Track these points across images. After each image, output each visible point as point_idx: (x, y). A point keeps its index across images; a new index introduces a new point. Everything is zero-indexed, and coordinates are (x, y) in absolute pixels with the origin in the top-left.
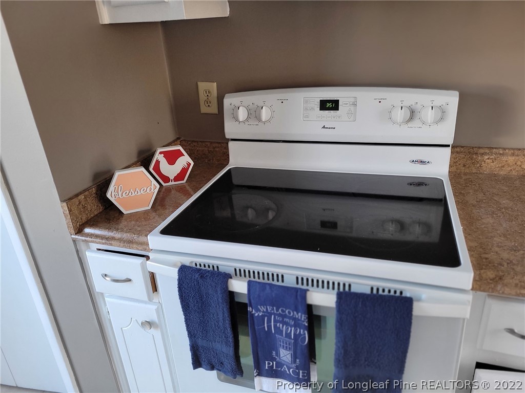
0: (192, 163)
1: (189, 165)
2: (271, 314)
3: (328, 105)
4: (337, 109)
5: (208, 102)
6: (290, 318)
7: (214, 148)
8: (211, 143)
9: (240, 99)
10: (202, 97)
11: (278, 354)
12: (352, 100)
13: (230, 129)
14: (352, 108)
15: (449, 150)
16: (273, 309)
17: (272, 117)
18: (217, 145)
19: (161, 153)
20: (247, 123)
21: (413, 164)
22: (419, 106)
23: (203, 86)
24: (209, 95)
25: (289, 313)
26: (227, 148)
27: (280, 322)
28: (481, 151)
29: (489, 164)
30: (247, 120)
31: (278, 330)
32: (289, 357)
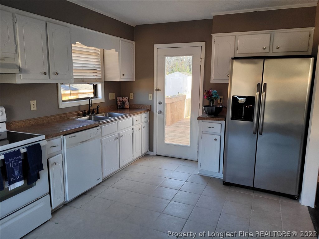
2: (12, 161)
6: (17, 159)
11: (14, 174)
15: (4, 123)
29: (13, 126)
31: (14, 165)
32: (18, 173)
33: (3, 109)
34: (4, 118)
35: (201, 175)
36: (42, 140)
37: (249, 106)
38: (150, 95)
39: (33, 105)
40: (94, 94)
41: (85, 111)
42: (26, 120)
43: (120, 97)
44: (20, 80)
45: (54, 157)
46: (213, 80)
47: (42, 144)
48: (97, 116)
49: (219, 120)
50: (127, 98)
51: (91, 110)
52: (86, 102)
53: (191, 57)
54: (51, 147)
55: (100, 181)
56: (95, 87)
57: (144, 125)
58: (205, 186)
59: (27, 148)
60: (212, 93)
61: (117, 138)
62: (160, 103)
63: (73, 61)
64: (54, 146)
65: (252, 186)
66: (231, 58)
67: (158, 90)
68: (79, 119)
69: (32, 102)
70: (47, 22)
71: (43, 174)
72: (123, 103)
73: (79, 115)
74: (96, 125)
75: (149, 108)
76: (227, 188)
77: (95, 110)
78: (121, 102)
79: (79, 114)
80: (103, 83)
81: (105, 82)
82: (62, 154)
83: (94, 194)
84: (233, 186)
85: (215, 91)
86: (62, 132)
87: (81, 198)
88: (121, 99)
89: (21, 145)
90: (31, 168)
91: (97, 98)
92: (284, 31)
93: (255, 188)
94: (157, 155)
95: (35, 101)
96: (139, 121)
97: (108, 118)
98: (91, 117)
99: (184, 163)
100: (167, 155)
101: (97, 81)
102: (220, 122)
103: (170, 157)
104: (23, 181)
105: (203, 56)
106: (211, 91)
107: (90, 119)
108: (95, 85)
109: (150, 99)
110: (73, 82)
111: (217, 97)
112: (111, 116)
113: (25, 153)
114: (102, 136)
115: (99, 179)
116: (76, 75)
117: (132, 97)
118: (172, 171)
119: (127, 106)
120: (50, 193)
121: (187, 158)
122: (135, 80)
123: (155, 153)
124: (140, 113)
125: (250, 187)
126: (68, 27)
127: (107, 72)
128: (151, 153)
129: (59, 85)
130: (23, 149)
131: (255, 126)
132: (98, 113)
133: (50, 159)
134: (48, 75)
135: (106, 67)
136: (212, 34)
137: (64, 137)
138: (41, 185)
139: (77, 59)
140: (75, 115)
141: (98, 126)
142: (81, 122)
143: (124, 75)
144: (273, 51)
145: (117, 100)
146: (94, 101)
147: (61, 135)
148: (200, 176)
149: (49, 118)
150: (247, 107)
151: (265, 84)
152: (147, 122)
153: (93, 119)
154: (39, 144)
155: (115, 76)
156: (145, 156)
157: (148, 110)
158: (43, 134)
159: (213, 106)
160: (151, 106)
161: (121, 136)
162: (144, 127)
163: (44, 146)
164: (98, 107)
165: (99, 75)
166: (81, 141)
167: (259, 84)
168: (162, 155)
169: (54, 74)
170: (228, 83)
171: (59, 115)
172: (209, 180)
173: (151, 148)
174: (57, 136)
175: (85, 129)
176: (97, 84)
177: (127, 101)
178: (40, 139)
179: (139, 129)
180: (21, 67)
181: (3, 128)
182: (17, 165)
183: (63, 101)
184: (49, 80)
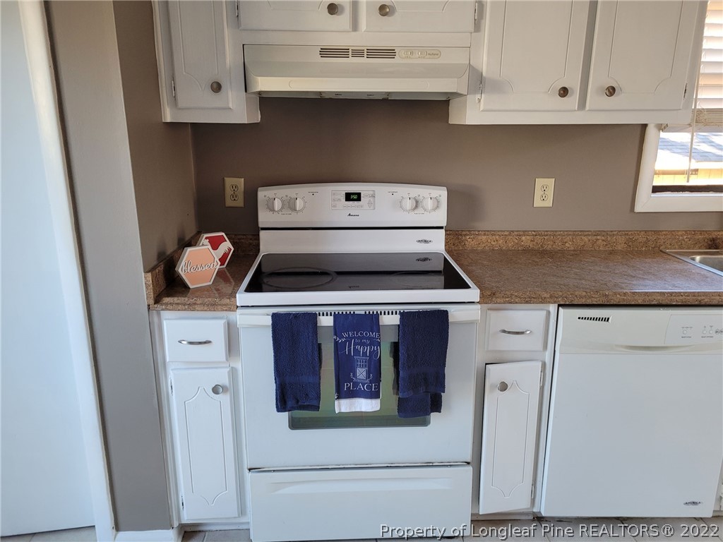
0: (233, 249)
1: (230, 250)
2: (351, 338)
3: (352, 197)
4: (360, 200)
5: (234, 196)
6: (366, 338)
7: (239, 239)
8: (236, 235)
9: (275, 191)
10: (229, 191)
11: (355, 375)
12: (372, 193)
13: (264, 218)
14: (372, 199)
15: (443, 231)
16: (354, 334)
17: (304, 207)
18: (242, 237)
19: (206, 238)
20: (280, 213)
21: (419, 243)
22: (421, 198)
23: (229, 181)
24: (236, 190)
25: (366, 334)
26: (258, 239)
27: (358, 344)
28: (464, 233)
29: (470, 242)
30: (281, 210)
31: (356, 351)
32: (365, 373)
33: (442, 193)
34: (441, 218)
39: (544, 192)
42: (513, 232)
69: (540, 182)
82: (543, 364)
86: (552, 295)
95: (551, 182)
104: (378, 400)
133: (497, 366)
137: (563, 310)
147: (545, 302)
149: (586, 239)
163: (466, 323)
169: (602, 90)
171: (626, 233)
180: (484, 74)
181: (437, 244)
182: (364, 354)
183: (656, 189)
184: (581, 113)
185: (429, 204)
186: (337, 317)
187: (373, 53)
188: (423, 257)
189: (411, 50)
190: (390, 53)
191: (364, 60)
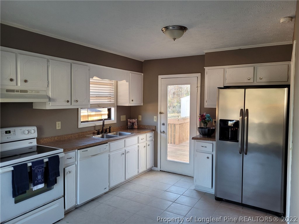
2: (37, 168)
3: (7, 132)
4: (10, 133)
6: (41, 167)
11: (38, 178)
12: (14, 130)
14: (14, 132)
15: (36, 139)
16: (37, 166)
21: (29, 144)
22: (30, 130)
25: (41, 165)
31: (38, 171)
32: (40, 177)
33: (35, 128)
34: (35, 135)
35: (197, 190)
36: (61, 153)
37: (235, 129)
38: (155, 117)
39: (59, 125)
40: (108, 115)
41: (99, 130)
42: (52, 137)
43: (130, 118)
44: (49, 106)
45: (69, 167)
46: (206, 105)
47: (60, 155)
48: (109, 134)
49: (211, 140)
50: (136, 119)
51: (105, 129)
52: (101, 123)
53: (189, 86)
54: (67, 159)
55: (107, 190)
56: (109, 110)
57: (148, 143)
58: (197, 200)
59: (49, 158)
60: (205, 116)
61: (123, 153)
62: (164, 124)
63: (91, 91)
64: (70, 158)
65: (241, 203)
66: (218, 88)
67: (162, 113)
68: (93, 136)
69: (57, 123)
70: (72, 64)
71: (60, 179)
72: (133, 124)
73: (94, 134)
74: (105, 142)
75: (154, 129)
76: (218, 203)
77: (107, 130)
78: (131, 123)
79: (94, 132)
80: (116, 107)
81: (117, 106)
82: (76, 165)
83: (101, 201)
84: (224, 201)
85: (209, 115)
86: (76, 147)
87: (90, 204)
88: (131, 121)
89: (44, 156)
90: (50, 174)
91: (110, 119)
92: (265, 65)
93: (243, 204)
94: (161, 171)
95: (60, 122)
96: (145, 140)
97: (117, 136)
98: (104, 135)
99: (183, 179)
100: (169, 171)
101: (110, 106)
102: (211, 142)
103: (172, 173)
104: (44, 184)
105: (199, 85)
106: (205, 115)
107: (103, 137)
108: (109, 109)
109: (155, 120)
110: (90, 107)
111: (210, 120)
112: (120, 134)
113: (47, 162)
114: (110, 151)
115: (106, 188)
116: (92, 101)
117: (140, 119)
118: (171, 186)
119: (136, 127)
120: (64, 196)
121: (187, 175)
122: (143, 105)
123: (158, 168)
124: (146, 133)
125: (240, 203)
126: (87, 66)
127: (119, 98)
128: (155, 168)
129: (79, 109)
130: (46, 159)
131: (240, 146)
132: (110, 132)
133: (66, 168)
134: (70, 103)
135: (119, 94)
136: (204, 68)
137: (79, 151)
138: (57, 189)
139: (94, 89)
140: (91, 134)
141: (107, 143)
142: (94, 139)
143: (132, 101)
144: (257, 82)
145: (127, 121)
146: (106, 122)
147: (76, 149)
148: (195, 191)
149: (69, 136)
150: (233, 129)
151: (247, 110)
152: (152, 140)
153: (105, 137)
154: (58, 156)
155: (125, 101)
156: (150, 171)
157: (153, 130)
158: (62, 148)
159: (206, 128)
160: (155, 126)
161: (127, 152)
162: (149, 145)
163: (62, 157)
164: (110, 127)
165: (113, 101)
166: (92, 155)
167: (242, 110)
168: (165, 171)
169: (75, 101)
170: (216, 108)
171: (77, 133)
172: (202, 194)
173: (156, 165)
174: (72, 150)
175: (96, 145)
176: (111, 108)
177: (136, 122)
178: (59, 151)
179: (145, 147)
180: (50, 97)
181: (34, 143)
182: (40, 171)
183: (82, 122)
184: (71, 106)
185: (33, 131)
186: (32, 163)
187: (22, 91)
188: (30, 148)
189: (32, 91)
190: (26, 91)
191: (19, 93)
